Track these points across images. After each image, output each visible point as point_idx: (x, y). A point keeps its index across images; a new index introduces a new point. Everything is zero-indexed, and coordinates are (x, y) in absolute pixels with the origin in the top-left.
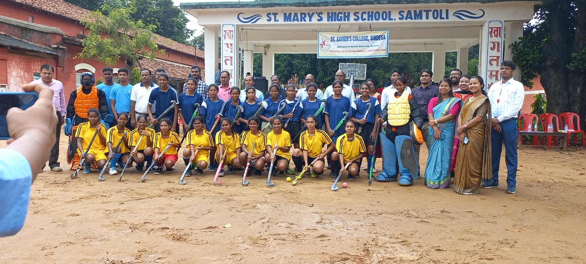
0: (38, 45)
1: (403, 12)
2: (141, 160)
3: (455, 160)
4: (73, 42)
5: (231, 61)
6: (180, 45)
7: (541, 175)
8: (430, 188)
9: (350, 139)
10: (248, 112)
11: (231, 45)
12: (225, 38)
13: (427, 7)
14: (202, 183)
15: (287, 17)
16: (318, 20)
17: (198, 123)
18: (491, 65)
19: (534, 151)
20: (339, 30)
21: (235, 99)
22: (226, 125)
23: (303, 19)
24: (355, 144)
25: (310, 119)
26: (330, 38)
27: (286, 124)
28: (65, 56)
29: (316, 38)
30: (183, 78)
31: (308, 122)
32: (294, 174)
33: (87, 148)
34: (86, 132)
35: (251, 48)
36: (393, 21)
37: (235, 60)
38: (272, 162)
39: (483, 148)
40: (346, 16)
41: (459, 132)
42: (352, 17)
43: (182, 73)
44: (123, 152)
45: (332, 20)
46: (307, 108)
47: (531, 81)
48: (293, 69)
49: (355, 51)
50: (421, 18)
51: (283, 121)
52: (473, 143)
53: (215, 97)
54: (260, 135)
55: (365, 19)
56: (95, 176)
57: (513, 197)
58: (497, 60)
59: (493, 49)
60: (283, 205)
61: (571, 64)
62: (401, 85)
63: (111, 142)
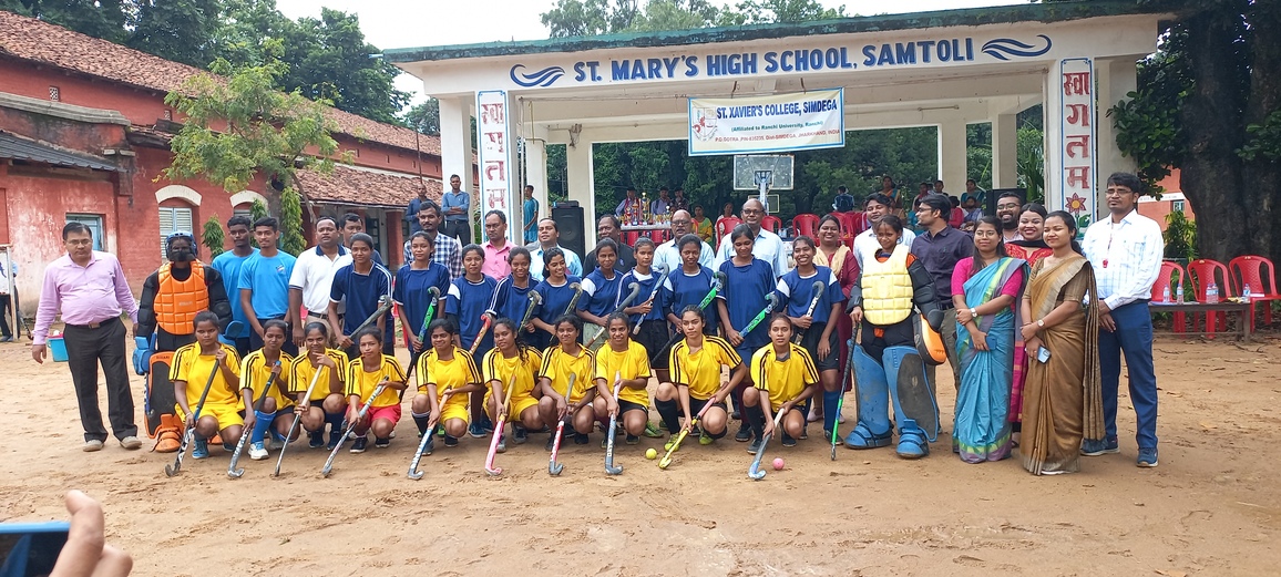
0: (73, 151)
1: (873, 48)
2: (317, 424)
3: (1019, 398)
4: (151, 141)
5: (501, 169)
6: (383, 127)
7: (1207, 412)
8: (967, 461)
9: (782, 356)
10: (552, 305)
11: (500, 135)
12: (485, 121)
13: (924, 36)
14: (458, 474)
15: (619, 71)
16: (688, 74)
17: (441, 335)
18: (1072, 155)
19: (1180, 347)
20: (734, 91)
21: (520, 274)
22: (503, 334)
23: (655, 72)
24: (793, 366)
25: (689, 315)
26: (715, 110)
27: (637, 327)
28: (133, 173)
29: (686, 109)
30: (394, 203)
31: (687, 323)
32: (661, 437)
33: (198, 400)
34: (193, 366)
35: (541, 134)
36: (852, 69)
37: (509, 168)
38: (613, 418)
39: (1083, 371)
40: (749, 63)
41: (1028, 337)
42: (762, 64)
43: (391, 191)
44: (279, 407)
45: (717, 73)
46: (682, 289)
47: (1159, 184)
48: (632, 167)
49: (772, 138)
50: (913, 61)
51: (631, 320)
52: (1059, 361)
53: (478, 274)
54: (582, 354)
55: (791, 67)
56: (218, 464)
57: (1154, 477)
58: (1084, 144)
59: (1073, 120)
60: (647, 525)
61: (1246, 147)
62: (890, 235)
63: (249, 388)
